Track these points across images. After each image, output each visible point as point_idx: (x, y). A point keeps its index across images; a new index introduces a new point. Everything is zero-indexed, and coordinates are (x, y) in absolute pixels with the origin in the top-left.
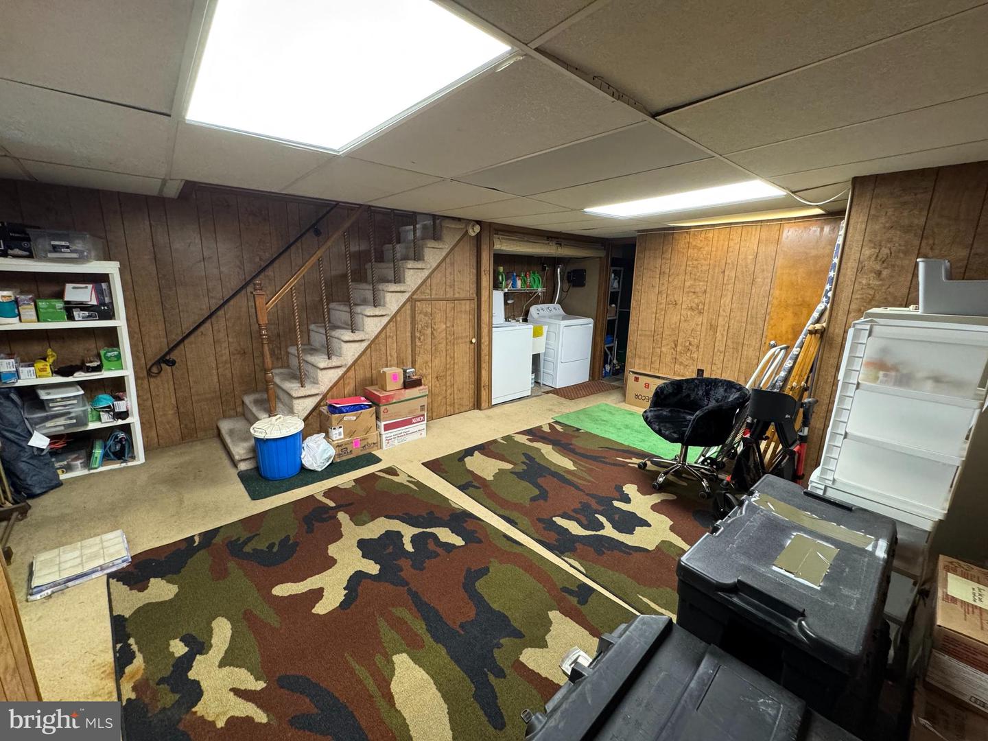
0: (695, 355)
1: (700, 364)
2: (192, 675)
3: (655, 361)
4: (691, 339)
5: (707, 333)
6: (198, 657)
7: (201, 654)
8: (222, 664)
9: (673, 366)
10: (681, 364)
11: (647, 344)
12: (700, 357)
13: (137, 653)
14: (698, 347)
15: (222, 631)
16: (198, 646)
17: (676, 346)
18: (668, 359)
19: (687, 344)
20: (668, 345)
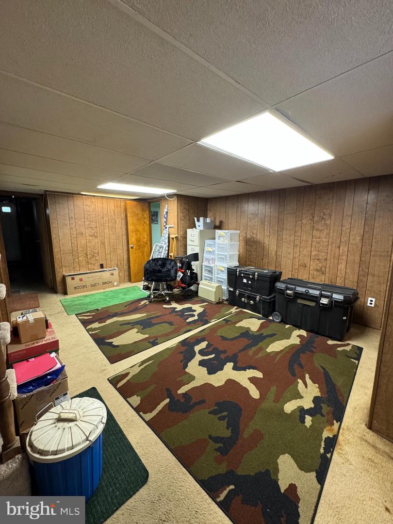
0: (98, 258)
1: (100, 262)
2: (313, 406)
3: (76, 266)
4: (94, 251)
5: (101, 246)
6: (306, 408)
7: (304, 408)
8: (302, 397)
9: (87, 266)
10: (91, 264)
11: (69, 258)
12: (100, 258)
13: (323, 440)
14: (98, 254)
15: (290, 407)
16: (302, 412)
17: (87, 255)
18: (84, 263)
19: (93, 253)
20: (82, 256)
